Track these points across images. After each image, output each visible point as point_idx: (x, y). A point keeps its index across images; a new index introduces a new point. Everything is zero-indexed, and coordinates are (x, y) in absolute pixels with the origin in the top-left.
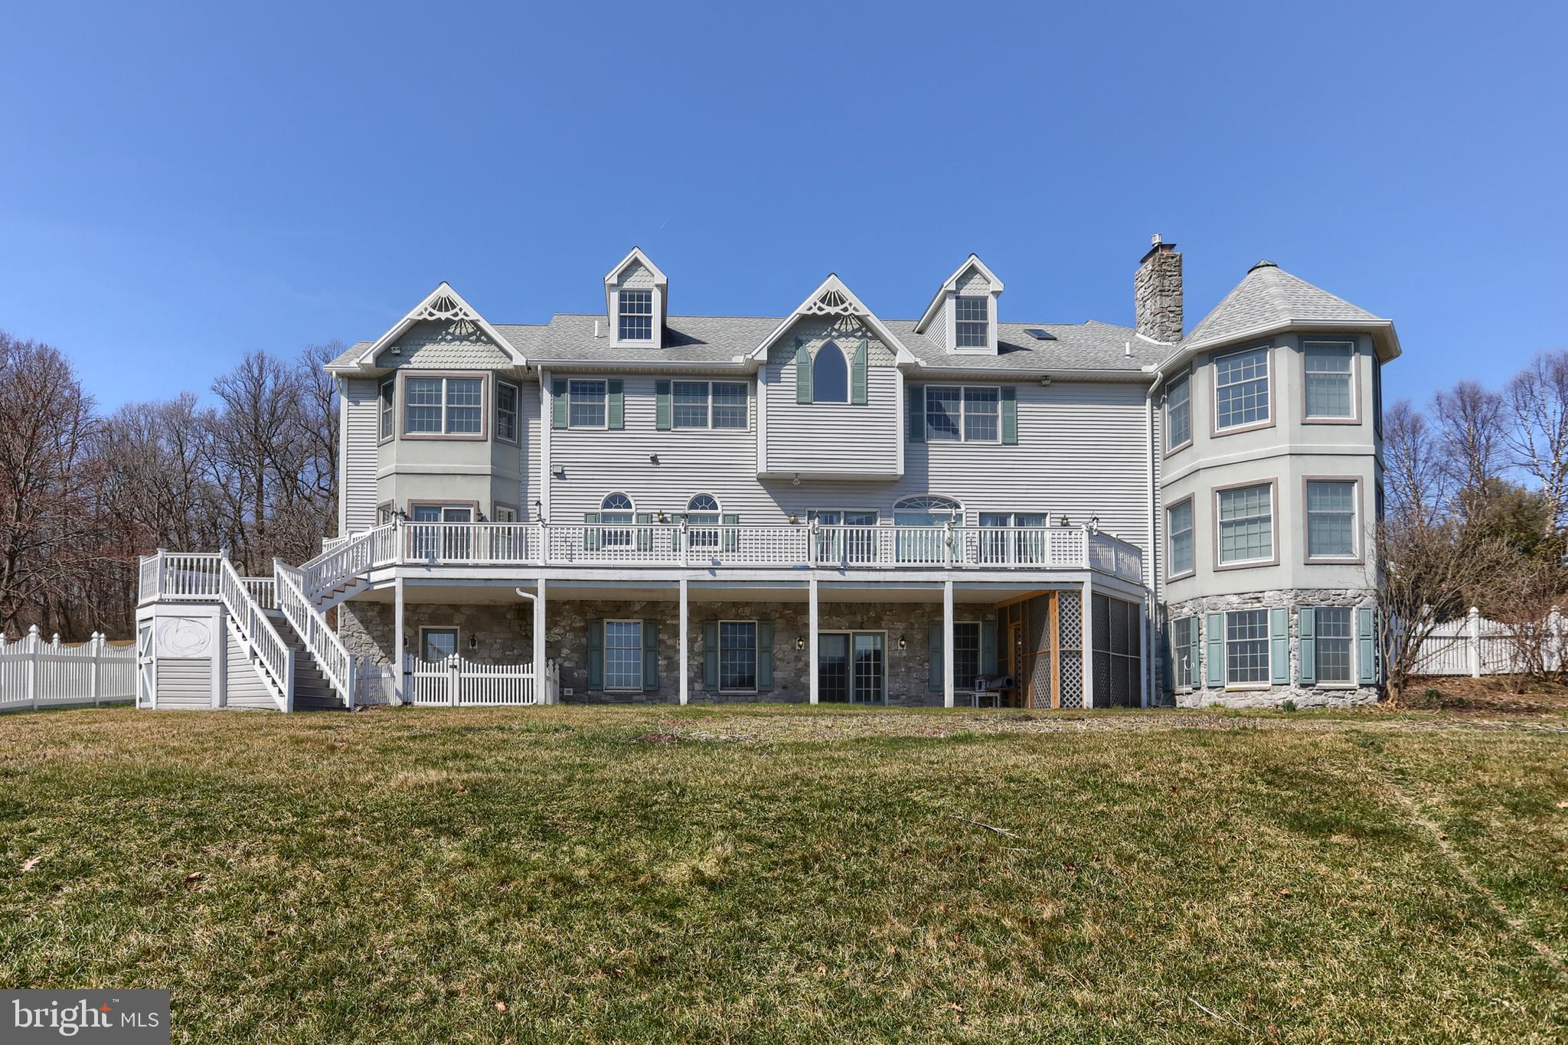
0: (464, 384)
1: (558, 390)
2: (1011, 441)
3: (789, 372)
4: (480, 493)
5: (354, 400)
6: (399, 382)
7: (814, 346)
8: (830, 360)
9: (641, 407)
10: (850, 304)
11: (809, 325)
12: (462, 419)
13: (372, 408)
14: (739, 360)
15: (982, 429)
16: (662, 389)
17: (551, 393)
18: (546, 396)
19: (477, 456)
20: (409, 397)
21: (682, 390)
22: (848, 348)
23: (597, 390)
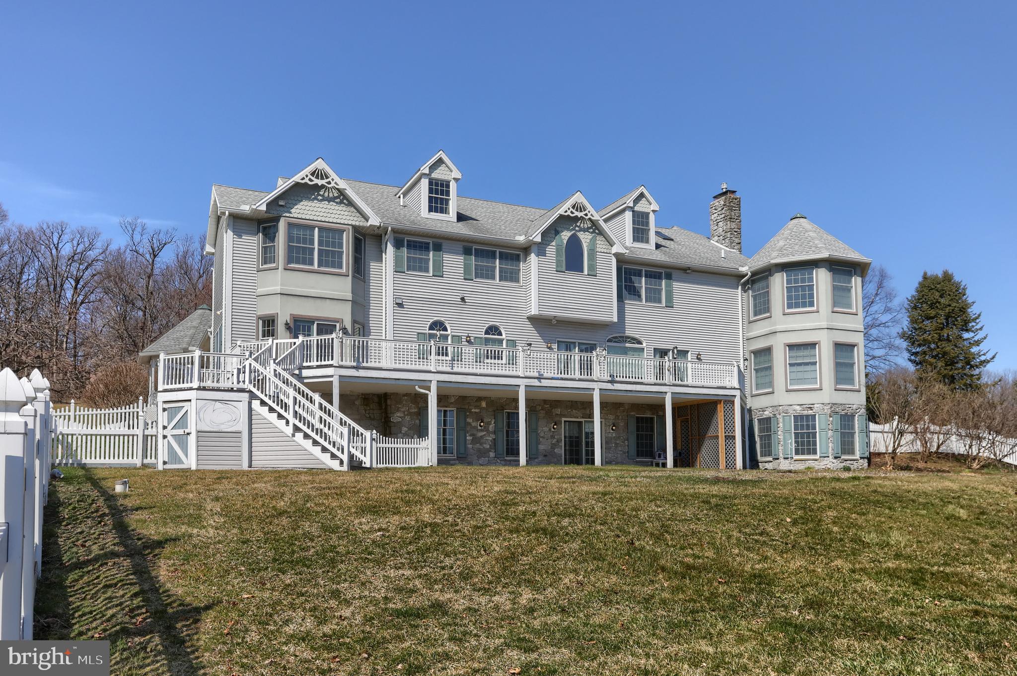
0: (331, 233)
1: (398, 245)
2: (669, 305)
3: (551, 250)
4: (344, 313)
5: (238, 233)
6: (282, 225)
7: (566, 235)
8: (574, 245)
9: (454, 263)
10: (589, 212)
11: (564, 221)
12: (330, 259)
13: (253, 242)
14: (521, 238)
15: (653, 297)
16: (467, 252)
17: (394, 246)
18: (390, 249)
19: (343, 287)
20: (290, 238)
21: (480, 254)
22: (585, 238)
23: (425, 247)
